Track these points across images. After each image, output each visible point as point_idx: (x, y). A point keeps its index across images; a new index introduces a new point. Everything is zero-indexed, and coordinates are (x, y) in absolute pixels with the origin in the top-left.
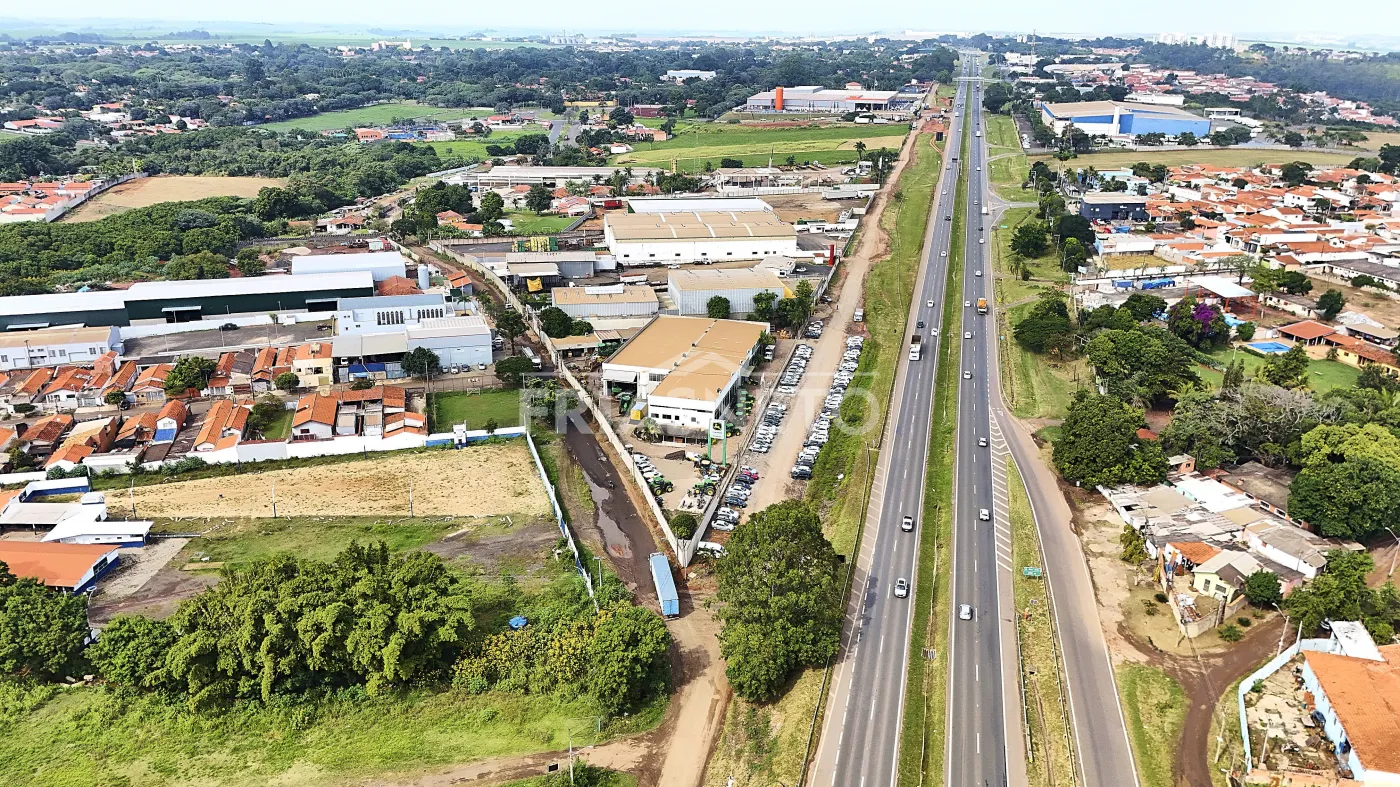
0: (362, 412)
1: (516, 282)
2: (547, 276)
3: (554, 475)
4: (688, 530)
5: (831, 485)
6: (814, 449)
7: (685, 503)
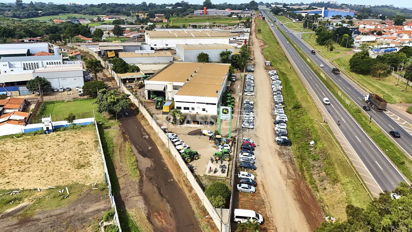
1: (102, 53)
2: (117, 50)
3: (110, 150)
4: (223, 198)
5: (308, 149)
6: (283, 125)
7: (210, 168)
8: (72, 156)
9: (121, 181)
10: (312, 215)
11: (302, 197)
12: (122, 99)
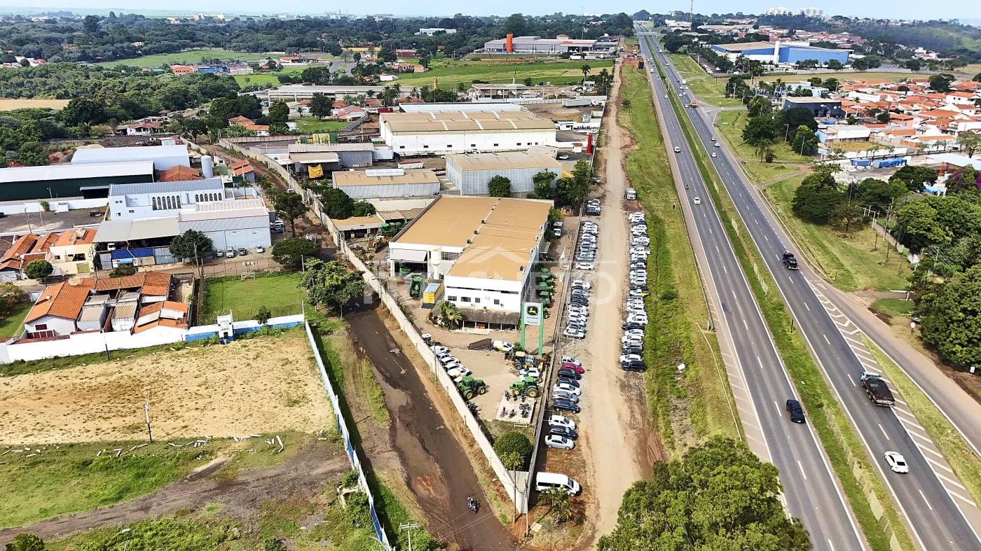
0: (113, 303)
1: (297, 170)
2: (328, 163)
3: (338, 375)
4: (521, 456)
5: (672, 378)
6: (637, 333)
7: (504, 409)
8: (275, 384)
9: (361, 428)
11: (646, 457)
12: (351, 280)
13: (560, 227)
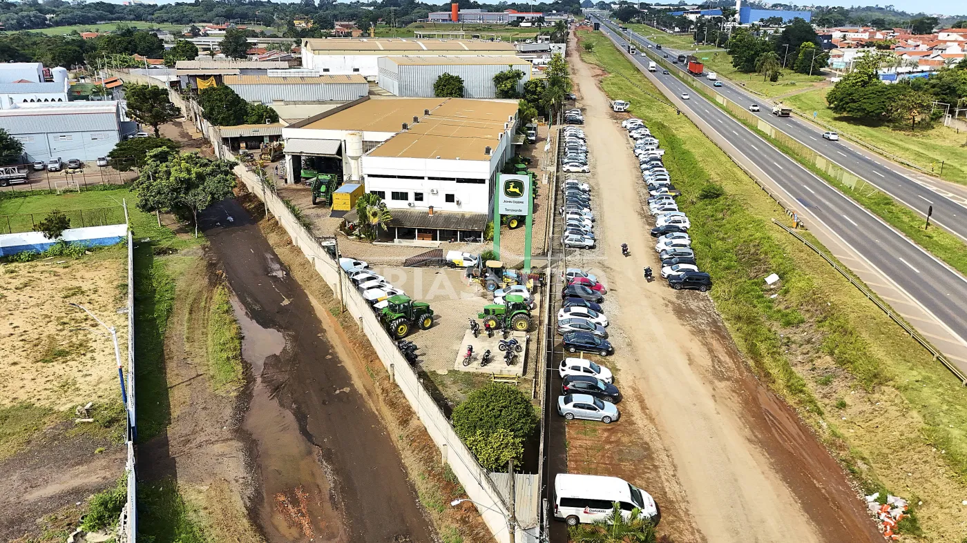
4: (515, 437)
5: (761, 297)
6: (679, 237)
8: (35, 326)
9: (179, 397)
10: (818, 489)
11: (770, 432)
12: (213, 173)
13: (535, 129)
